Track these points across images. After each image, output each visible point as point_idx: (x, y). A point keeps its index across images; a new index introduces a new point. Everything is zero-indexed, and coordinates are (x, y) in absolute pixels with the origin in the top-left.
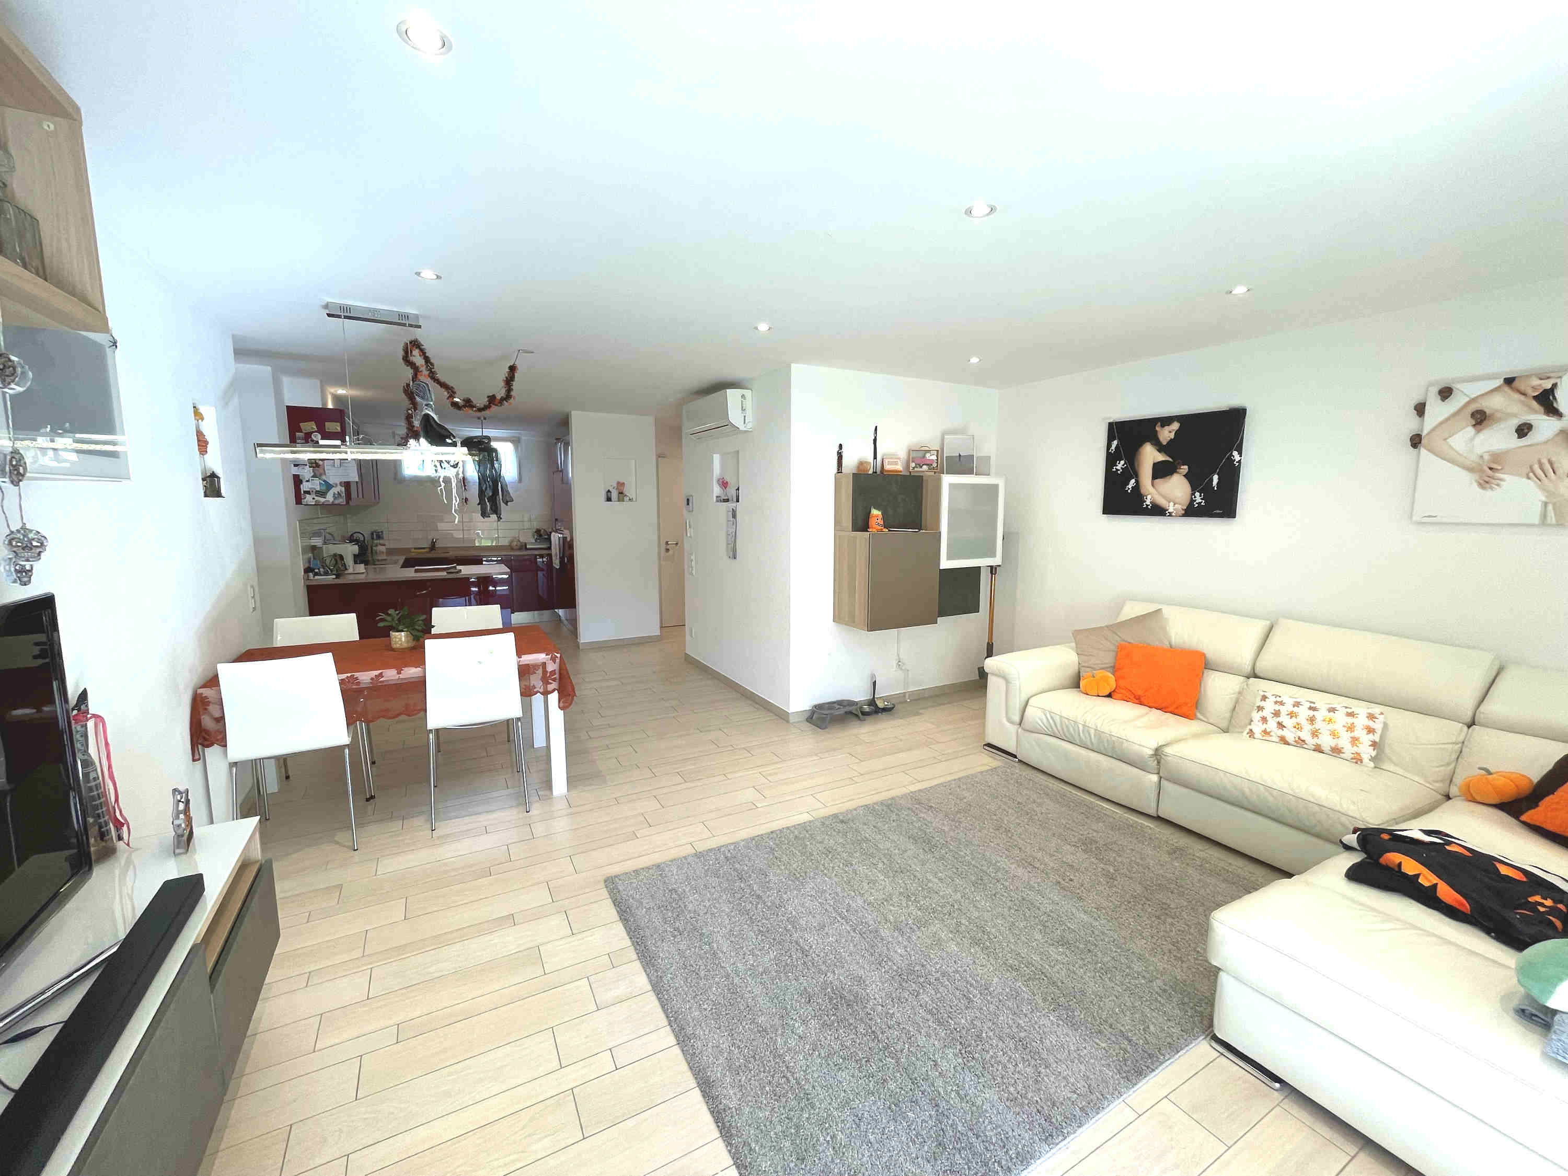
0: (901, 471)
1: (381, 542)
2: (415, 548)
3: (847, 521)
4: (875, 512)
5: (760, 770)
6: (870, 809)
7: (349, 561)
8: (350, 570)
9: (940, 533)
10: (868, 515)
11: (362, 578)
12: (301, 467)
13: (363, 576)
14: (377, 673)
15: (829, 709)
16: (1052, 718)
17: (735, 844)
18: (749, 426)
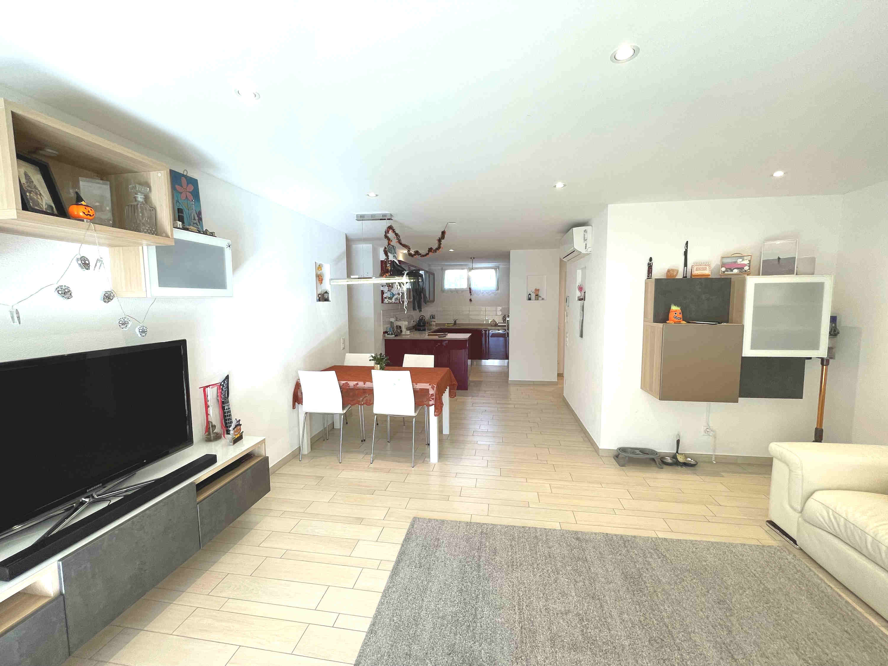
0: (709, 275)
1: (434, 320)
2: (448, 324)
3: (651, 316)
4: (674, 308)
5: (550, 483)
6: (608, 539)
7: (404, 330)
8: (403, 333)
9: (743, 326)
10: (668, 310)
11: (408, 337)
12: (384, 287)
13: (408, 336)
14: (356, 382)
15: (633, 453)
16: (835, 518)
17: (494, 525)
18: (589, 250)
